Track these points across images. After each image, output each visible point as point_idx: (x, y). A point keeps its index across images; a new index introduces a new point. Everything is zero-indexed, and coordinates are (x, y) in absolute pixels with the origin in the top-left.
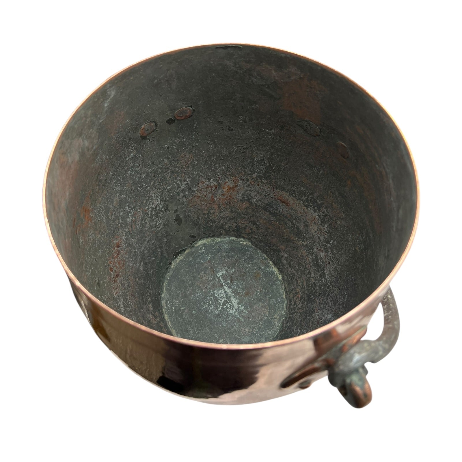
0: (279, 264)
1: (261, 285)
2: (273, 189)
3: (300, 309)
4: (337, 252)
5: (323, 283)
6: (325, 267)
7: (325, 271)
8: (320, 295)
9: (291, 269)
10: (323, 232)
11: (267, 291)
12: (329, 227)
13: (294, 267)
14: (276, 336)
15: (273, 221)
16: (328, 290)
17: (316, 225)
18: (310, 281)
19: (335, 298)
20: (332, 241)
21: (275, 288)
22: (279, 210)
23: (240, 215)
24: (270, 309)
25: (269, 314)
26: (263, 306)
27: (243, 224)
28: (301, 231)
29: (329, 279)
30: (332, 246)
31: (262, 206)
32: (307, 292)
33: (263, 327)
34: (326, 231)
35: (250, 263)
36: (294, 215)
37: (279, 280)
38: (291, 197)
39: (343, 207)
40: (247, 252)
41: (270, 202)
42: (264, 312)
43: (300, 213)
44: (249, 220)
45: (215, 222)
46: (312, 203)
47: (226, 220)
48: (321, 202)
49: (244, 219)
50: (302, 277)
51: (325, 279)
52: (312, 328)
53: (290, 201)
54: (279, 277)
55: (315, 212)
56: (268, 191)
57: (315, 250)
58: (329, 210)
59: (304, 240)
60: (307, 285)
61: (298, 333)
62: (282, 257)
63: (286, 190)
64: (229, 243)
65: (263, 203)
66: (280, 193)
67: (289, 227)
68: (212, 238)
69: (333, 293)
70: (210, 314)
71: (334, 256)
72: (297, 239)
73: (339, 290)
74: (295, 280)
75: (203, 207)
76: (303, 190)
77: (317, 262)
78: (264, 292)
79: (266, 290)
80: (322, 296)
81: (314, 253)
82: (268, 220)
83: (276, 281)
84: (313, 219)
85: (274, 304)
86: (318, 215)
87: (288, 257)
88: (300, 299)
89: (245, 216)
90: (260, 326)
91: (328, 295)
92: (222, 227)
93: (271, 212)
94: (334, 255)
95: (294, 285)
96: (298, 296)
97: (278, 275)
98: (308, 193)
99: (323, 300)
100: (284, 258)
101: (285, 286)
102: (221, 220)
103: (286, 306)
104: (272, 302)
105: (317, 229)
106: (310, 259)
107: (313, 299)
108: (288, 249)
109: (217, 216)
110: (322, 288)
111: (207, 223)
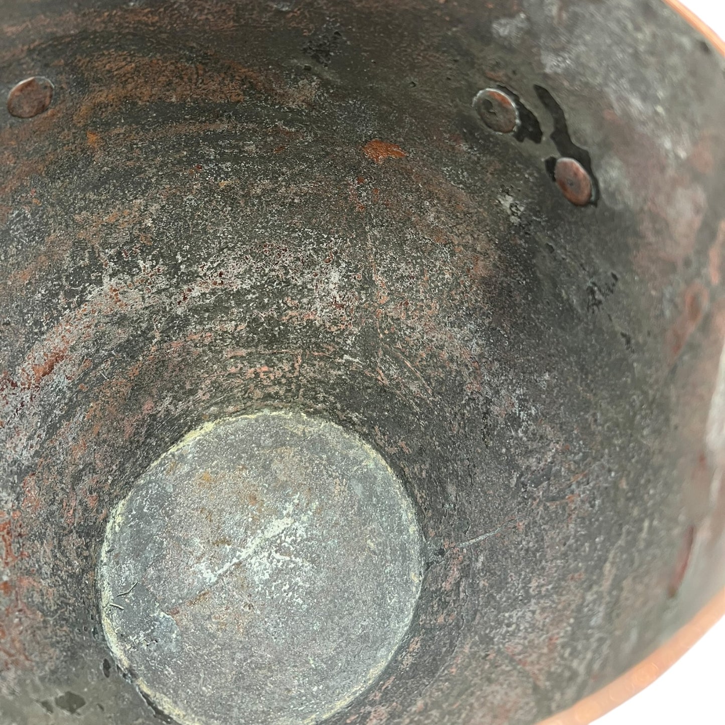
0: (180, 426)
1: (228, 467)
2: (12, 384)
3: (293, 365)
4: (205, 248)
5: (257, 298)
6: (226, 289)
7: (233, 290)
8: (279, 308)
9: (200, 391)
10: (151, 276)
11: (243, 453)
12: (147, 255)
13: (198, 381)
14: (341, 427)
15: (84, 417)
16: (277, 285)
17: (129, 290)
18: (241, 337)
19: (299, 263)
20: (179, 257)
21: (236, 437)
22: (65, 389)
23: (52, 513)
24: (284, 445)
25: (296, 445)
26: (281, 461)
27: (75, 510)
28: (128, 340)
29: (254, 281)
30: (188, 259)
31: (43, 436)
32: (261, 348)
33: (324, 456)
34: (153, 267)
35: (176, 500)
36: (88, 348)
37: (216, 429)
38: (45, 339)
39: (124, 193)
40: (145, 510)
41: (40, 408)
42: (293, 457)
43: (89, 327)
44: (67, 490)
45: (63, 596)
46: (79, 286)
47: (60, 560)
48: (87, 255)
49: (64, 504)
50: (225, 360)
51: (249, 292)
52: (347, 321)
53: (55, 348)
54: (207, 430)
55: (99, 282)
56: (14, 403)
57: (179, 311)
58: (110, 240)
59: (149, 336)
60: (248, 344)
61: (351, 359)
62: (168, 411)
63: (27, 345)
64: (117, 563)
65: (38, 433)
66: (26, 369)
67: (109, 374)
68: (104, 615)
69: (286, 270)
70: (315, 583)
71: (211, 259)
72: (141, 358)
73: (286, 251)
74: (227, 380)
75: (27, 623)
76: (42, 295)
77: (207, 310)
78: (247, 459)
79: (242, 458)
80: (283, 302)
81: (185, 316)
82: (79, 432)
83: (218, 437)
84: (114, 293)
85: (271, 436)
86: (112, 276)
87: (174, 394)
88: (273, 366)
89: (57, 498)
90: (324, 462)
91: (288, 282)
92: (77, 578)
93: (63, 416)
94: (210, 255)
95: (237, 385)
96: (264, 372)
97: (203, 432)
98: (55, 283)
99: (292, 299)
100: (172, 407)
101: (230, 415)
102: (59, 576)
103: (276, 409)
104: (269, 442)
105: (140, 290)
106: (194, 331)
107: (281, 327)
108: (154, 391)
109: (51, 587)
110: (266, 301)
111: (67, 620)
